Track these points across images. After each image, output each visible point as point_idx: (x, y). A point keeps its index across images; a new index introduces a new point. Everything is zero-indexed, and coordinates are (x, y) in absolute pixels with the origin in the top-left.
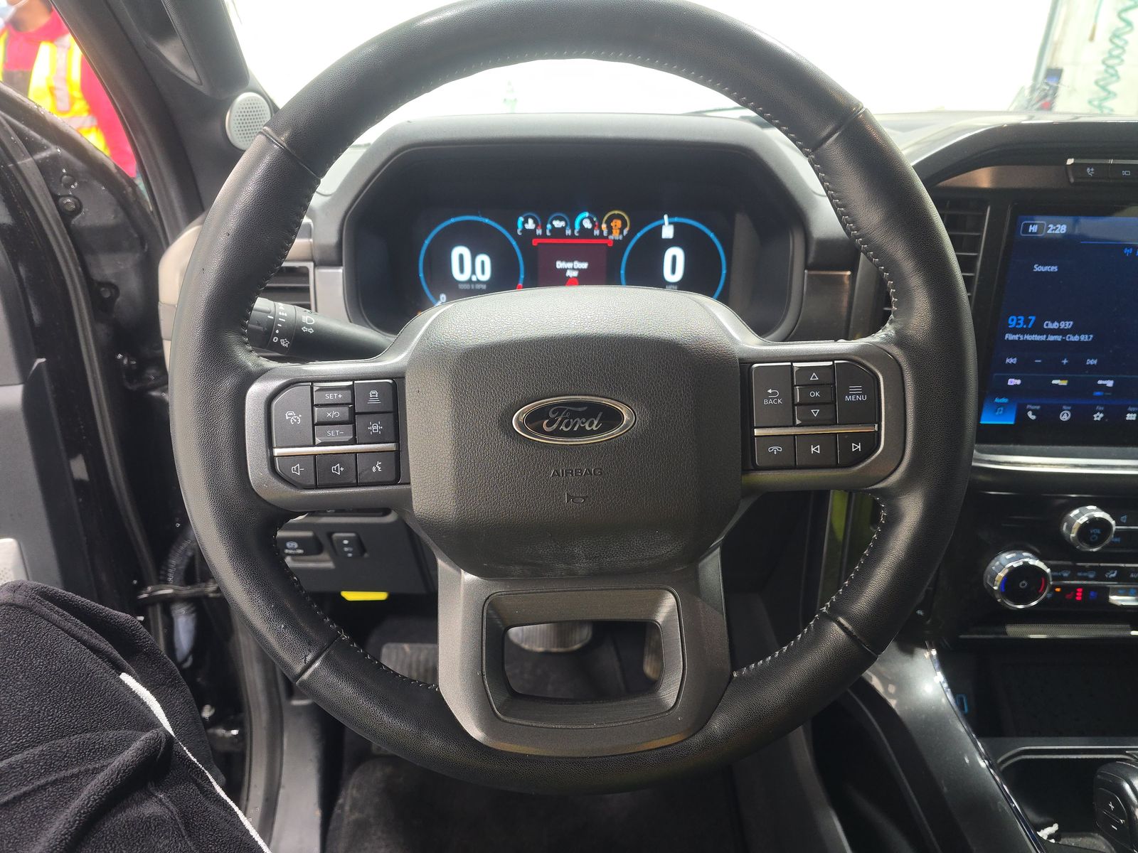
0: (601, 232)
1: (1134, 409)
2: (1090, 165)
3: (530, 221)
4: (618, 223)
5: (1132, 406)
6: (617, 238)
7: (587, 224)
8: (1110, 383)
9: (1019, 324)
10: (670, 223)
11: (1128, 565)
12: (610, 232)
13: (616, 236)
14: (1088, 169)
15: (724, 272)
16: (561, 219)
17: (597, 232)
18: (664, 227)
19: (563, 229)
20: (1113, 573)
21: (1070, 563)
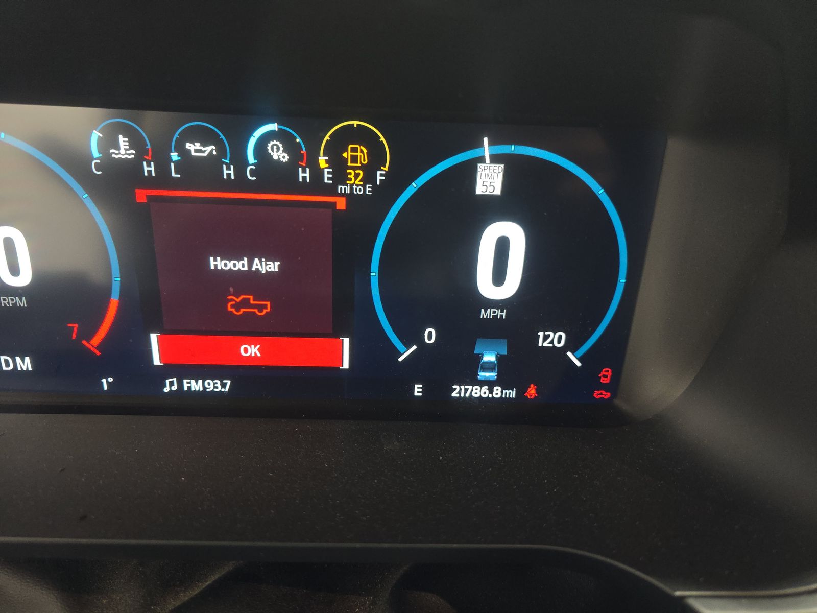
0: (317, 173)
3: (123, 141)
4: (362, 154)
6: (358, 191)
7: (278, 153)
10: (495, 159)
12: (340, 176)
13: (355, 184)
15: (622, 280)
16: (205, 137)
17: (304, 175)
18: (481, 166)
19: (214, 163)
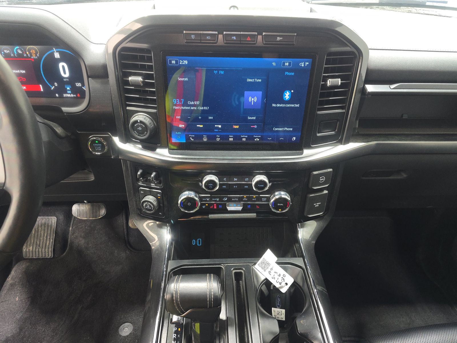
0: (27, 55)
1: (231, 136)
2: (193, 34)
5: (231, 135)
6: (35, 58)
8: (220, 126)
9: (178, 102)
10: (57, 52)
11: (231, 196)
12: (31, 55)
13: (34, 56)
14: (192, 36)
17: (25, 55)
18: (55, 53)
19: (9, 54)
20: (226, 199)
21: (209, 195)
